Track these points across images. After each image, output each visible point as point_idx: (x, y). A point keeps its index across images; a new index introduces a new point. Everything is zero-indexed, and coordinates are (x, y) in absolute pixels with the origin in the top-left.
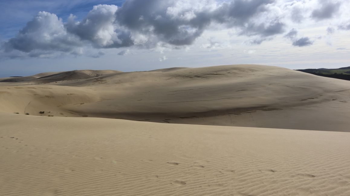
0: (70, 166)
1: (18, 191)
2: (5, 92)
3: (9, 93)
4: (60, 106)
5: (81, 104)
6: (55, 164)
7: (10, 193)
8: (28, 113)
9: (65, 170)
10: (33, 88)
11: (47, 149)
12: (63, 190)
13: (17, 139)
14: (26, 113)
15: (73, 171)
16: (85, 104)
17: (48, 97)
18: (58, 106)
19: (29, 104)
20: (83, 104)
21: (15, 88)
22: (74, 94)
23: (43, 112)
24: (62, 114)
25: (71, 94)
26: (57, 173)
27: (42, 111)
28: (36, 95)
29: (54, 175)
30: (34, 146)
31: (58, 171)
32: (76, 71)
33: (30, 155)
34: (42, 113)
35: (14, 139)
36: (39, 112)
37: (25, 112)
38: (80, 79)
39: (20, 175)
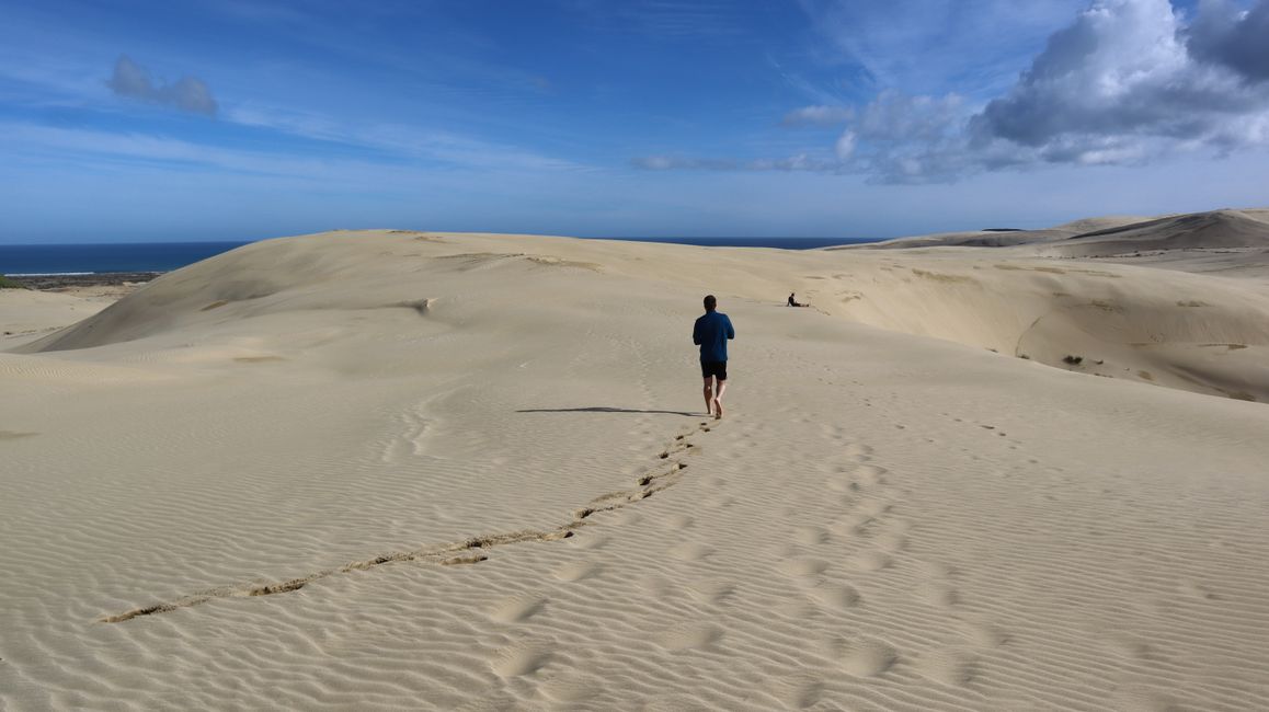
0: (1202, 576)
1: (1017, 602)
2: (966, 279)
3: (975, 282)
4: (1143, 345)
5: (1233, 347)
6: (1141, 554)
7: (992, 599)
8: (1027, 354)
9: (1177, 585)
10: (1054, 271)
11: (1107, 491)
12: (1171, 653)
13: (1003, 435)
14: (1022, 352)
15: (1210, 597)
16: (1251, 349)
17: (1100, 305)
18: (1135, 345)
19: (1035, 323)
20: (1243, 347)
21: (997, 266)
22: (1207, 305)
23: (1078, 360)
24: (1145, 376)
25: (1193, 304)
26: (1148, 587)
27: (1074, 356)
28: (1059, 295)
29: (1137, 591)
30: (1061, 470)
31: (1152, 580)
32: (1228, 213)
33: (1051, 498)
34: (1073, 362)
35: (993, 433)
36: (1063, 357)
37: (1017, 350)
38: (1241, 244)
39: (1019, 553)
